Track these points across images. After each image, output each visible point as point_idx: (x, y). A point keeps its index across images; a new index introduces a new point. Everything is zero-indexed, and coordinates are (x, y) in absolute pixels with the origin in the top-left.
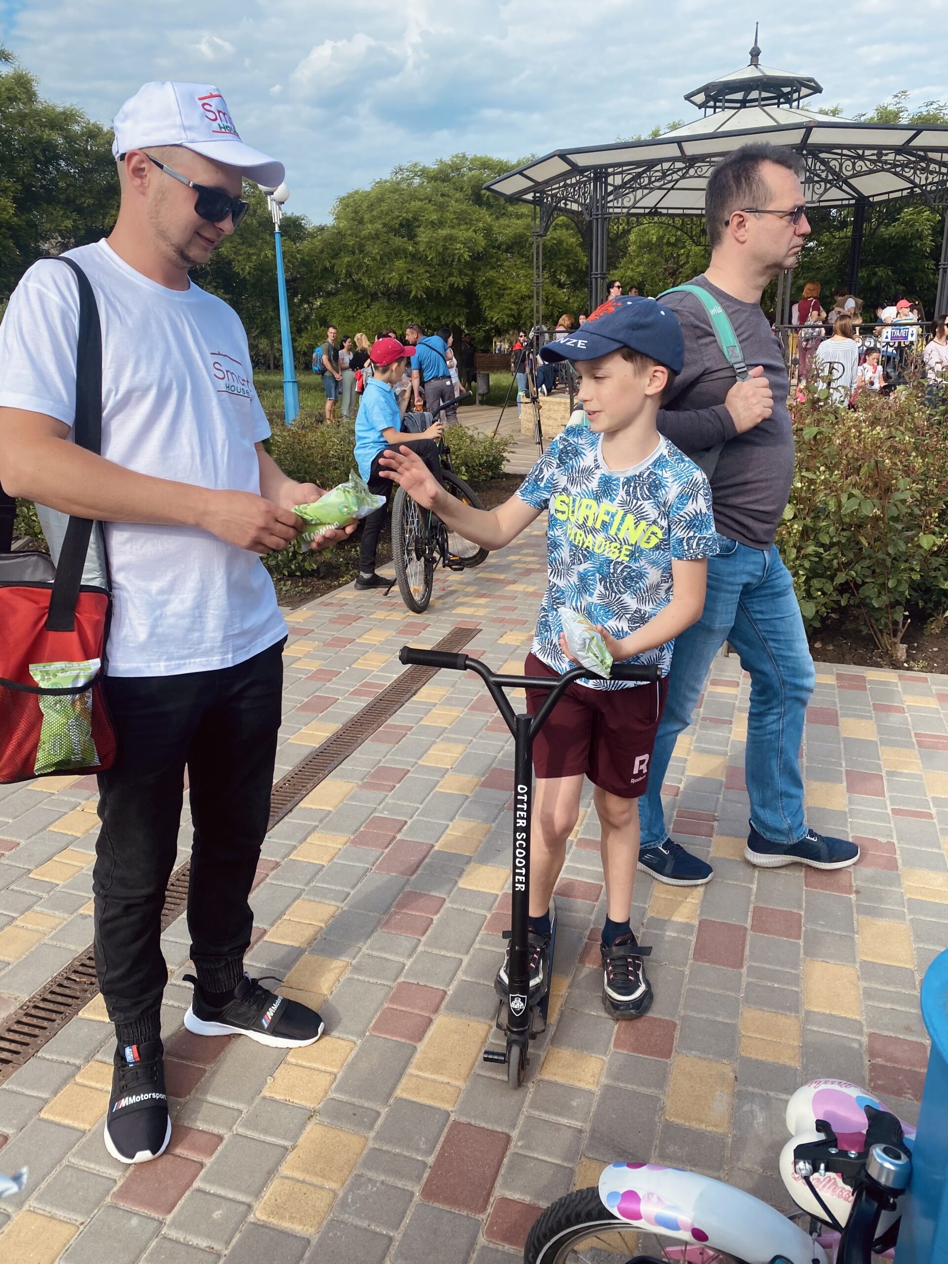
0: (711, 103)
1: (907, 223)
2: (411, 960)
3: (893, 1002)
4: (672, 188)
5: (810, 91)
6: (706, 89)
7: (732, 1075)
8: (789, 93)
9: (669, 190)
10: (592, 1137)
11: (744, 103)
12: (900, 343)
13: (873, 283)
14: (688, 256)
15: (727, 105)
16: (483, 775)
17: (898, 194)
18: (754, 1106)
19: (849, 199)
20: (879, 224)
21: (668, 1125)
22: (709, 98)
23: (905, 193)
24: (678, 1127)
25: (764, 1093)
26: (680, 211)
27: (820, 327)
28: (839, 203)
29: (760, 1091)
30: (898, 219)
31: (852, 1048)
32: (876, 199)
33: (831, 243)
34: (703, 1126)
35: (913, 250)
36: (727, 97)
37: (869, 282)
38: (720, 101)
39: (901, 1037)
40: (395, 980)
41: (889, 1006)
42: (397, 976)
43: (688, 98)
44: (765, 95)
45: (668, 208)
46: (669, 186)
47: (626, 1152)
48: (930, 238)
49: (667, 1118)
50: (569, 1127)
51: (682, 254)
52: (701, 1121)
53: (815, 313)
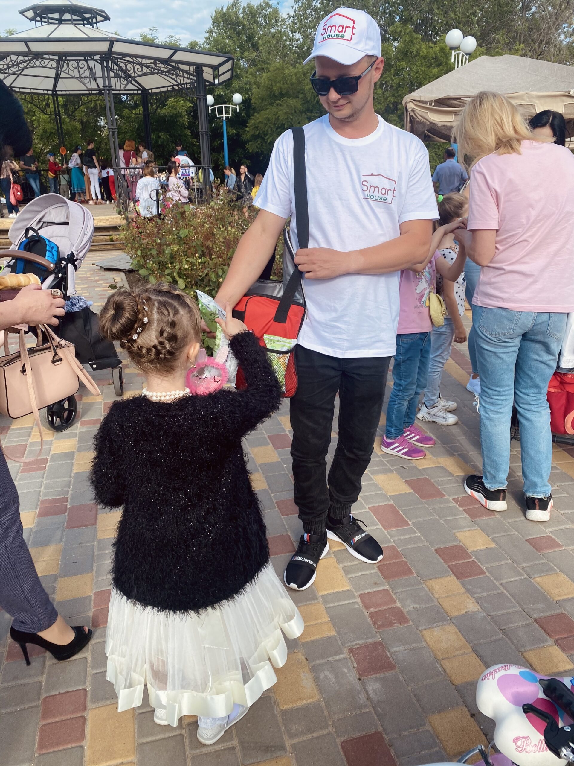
0: (38, 18)
1: (172, 107)
2: (45, 676)
3: (361, 571)
4: (20, 74)
5: (102, 19)
6: (34, 8)
7: (303, 658)
8: (89, 18)
9: (18, 75)
10: (243, 748)
11: (60, 21)
12: (186, 178)
13: (160, 142)
14: (38, 121)
15: (50, 21)
16: (36, 508)
17: (165, 89)
18: (326, 673)
19: (137, 90)
20: (158, 107)
21: (284, 713)
22: (36, 15)
23: (169, 88)
24: (292, 710)
25: (326, 660)
26: (29, 91)
27: (138, 168)
28: (132, 92)
29: (323, 661)
30: (167, 105)
31: (356, 609)
32: (153, 91)
33: (130, 117)
34: (305, 702)
35: (178, 123)
36: (50, 16)
37: (157, 142)
38: (45, 18)
39: (375, 590)
40: (39, 699)
41: (360, 574)
42: (39, 694)
43: (22, 13)
44: (74, 17)
45: (20, 88)
46: (19, 72)
47: (268, 747)
48: (186, 117)
49: (281, 708)
50: (225, 750)
51: (35, 120)
52: (301, 699)
53: (134, 159)
